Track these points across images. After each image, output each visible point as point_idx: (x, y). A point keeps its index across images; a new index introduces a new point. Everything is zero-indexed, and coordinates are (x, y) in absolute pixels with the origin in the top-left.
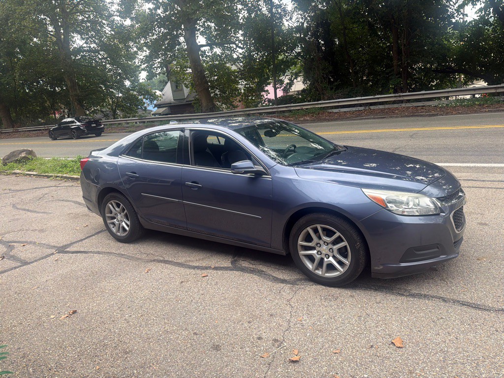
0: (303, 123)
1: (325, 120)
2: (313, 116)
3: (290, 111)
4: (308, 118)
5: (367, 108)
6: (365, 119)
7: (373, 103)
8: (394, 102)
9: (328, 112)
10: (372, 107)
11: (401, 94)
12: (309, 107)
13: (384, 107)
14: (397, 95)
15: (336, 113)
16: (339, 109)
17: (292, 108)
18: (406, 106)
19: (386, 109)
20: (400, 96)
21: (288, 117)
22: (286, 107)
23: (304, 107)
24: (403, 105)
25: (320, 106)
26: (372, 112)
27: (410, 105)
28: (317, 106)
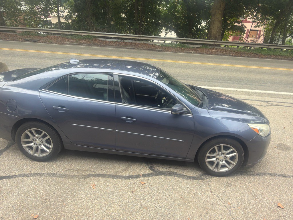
0: (83, 45)
1: (97, 45)
2: (89, 41)
3: (72, 35)
4: (86, 42)
5: (122, 41)
6: (123, 48)
7: (125, 38)
8: (138, 40)
9: (98, 40)
10: (125, 41)
11: (142, 36)
12: (86, 34)
13: (131, 42)
14: (139, 36)
15: (103, 41)
16: (106, 39)
17: (73, 33)
18: (144, 43)
19: (134, 43)
20: (141, 37)
21: (71, 39)
22: (69, 32)
23: (82, 34)
24: (142, 42)
25: (94, 35)
26: (126, 44)
27: (146, 43)
28: (91, 35)
